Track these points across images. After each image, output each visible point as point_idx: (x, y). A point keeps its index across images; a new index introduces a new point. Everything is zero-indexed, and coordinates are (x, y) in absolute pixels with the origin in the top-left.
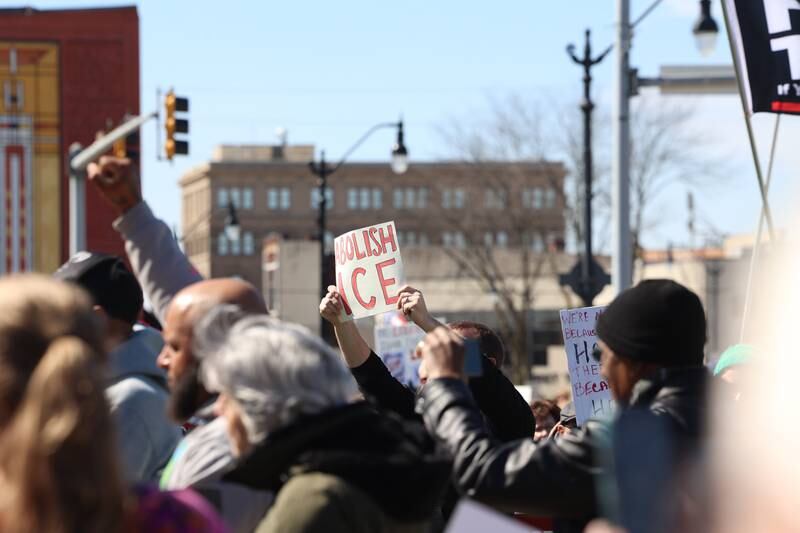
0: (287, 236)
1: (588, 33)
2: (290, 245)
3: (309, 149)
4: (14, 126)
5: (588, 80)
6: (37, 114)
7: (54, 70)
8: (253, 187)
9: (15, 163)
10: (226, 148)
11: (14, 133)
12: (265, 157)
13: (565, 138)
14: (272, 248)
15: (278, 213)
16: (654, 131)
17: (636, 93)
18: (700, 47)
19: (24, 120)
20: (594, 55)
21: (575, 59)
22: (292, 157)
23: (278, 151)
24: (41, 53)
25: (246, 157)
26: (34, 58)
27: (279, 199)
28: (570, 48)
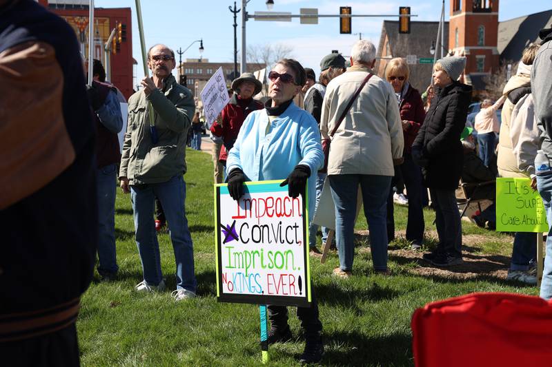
0: (201, 80)
1: (235, 3)
2: (200, 82)
3: (207, 60)
4: (98, 40)
5: (235, 17)
6: (104, 37)
7: (108, 25)
8: (194, 69)
9: (98, 50)
10: (187, 59)
11: (98, 42)
12: (197, 61)
13: (262, 55)
14: (197, 83)
15: (200, 75)
16: (283, 54)
17: (247, 20)
18: (268, 8)
19: (100, 38)
20: (237, 10)
21: (231, 11)
22: (203, 62)
23: (200, 60)
24: (105, 20)
25: (192, 61)
26: (103, 22)
27: (200, 71)
28: (230, 7)
